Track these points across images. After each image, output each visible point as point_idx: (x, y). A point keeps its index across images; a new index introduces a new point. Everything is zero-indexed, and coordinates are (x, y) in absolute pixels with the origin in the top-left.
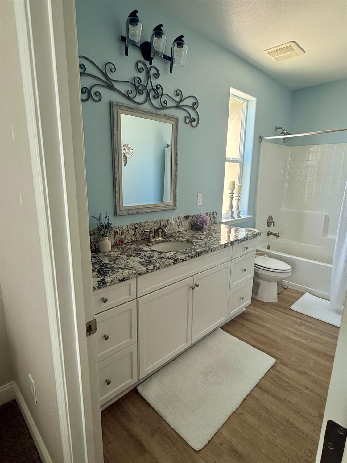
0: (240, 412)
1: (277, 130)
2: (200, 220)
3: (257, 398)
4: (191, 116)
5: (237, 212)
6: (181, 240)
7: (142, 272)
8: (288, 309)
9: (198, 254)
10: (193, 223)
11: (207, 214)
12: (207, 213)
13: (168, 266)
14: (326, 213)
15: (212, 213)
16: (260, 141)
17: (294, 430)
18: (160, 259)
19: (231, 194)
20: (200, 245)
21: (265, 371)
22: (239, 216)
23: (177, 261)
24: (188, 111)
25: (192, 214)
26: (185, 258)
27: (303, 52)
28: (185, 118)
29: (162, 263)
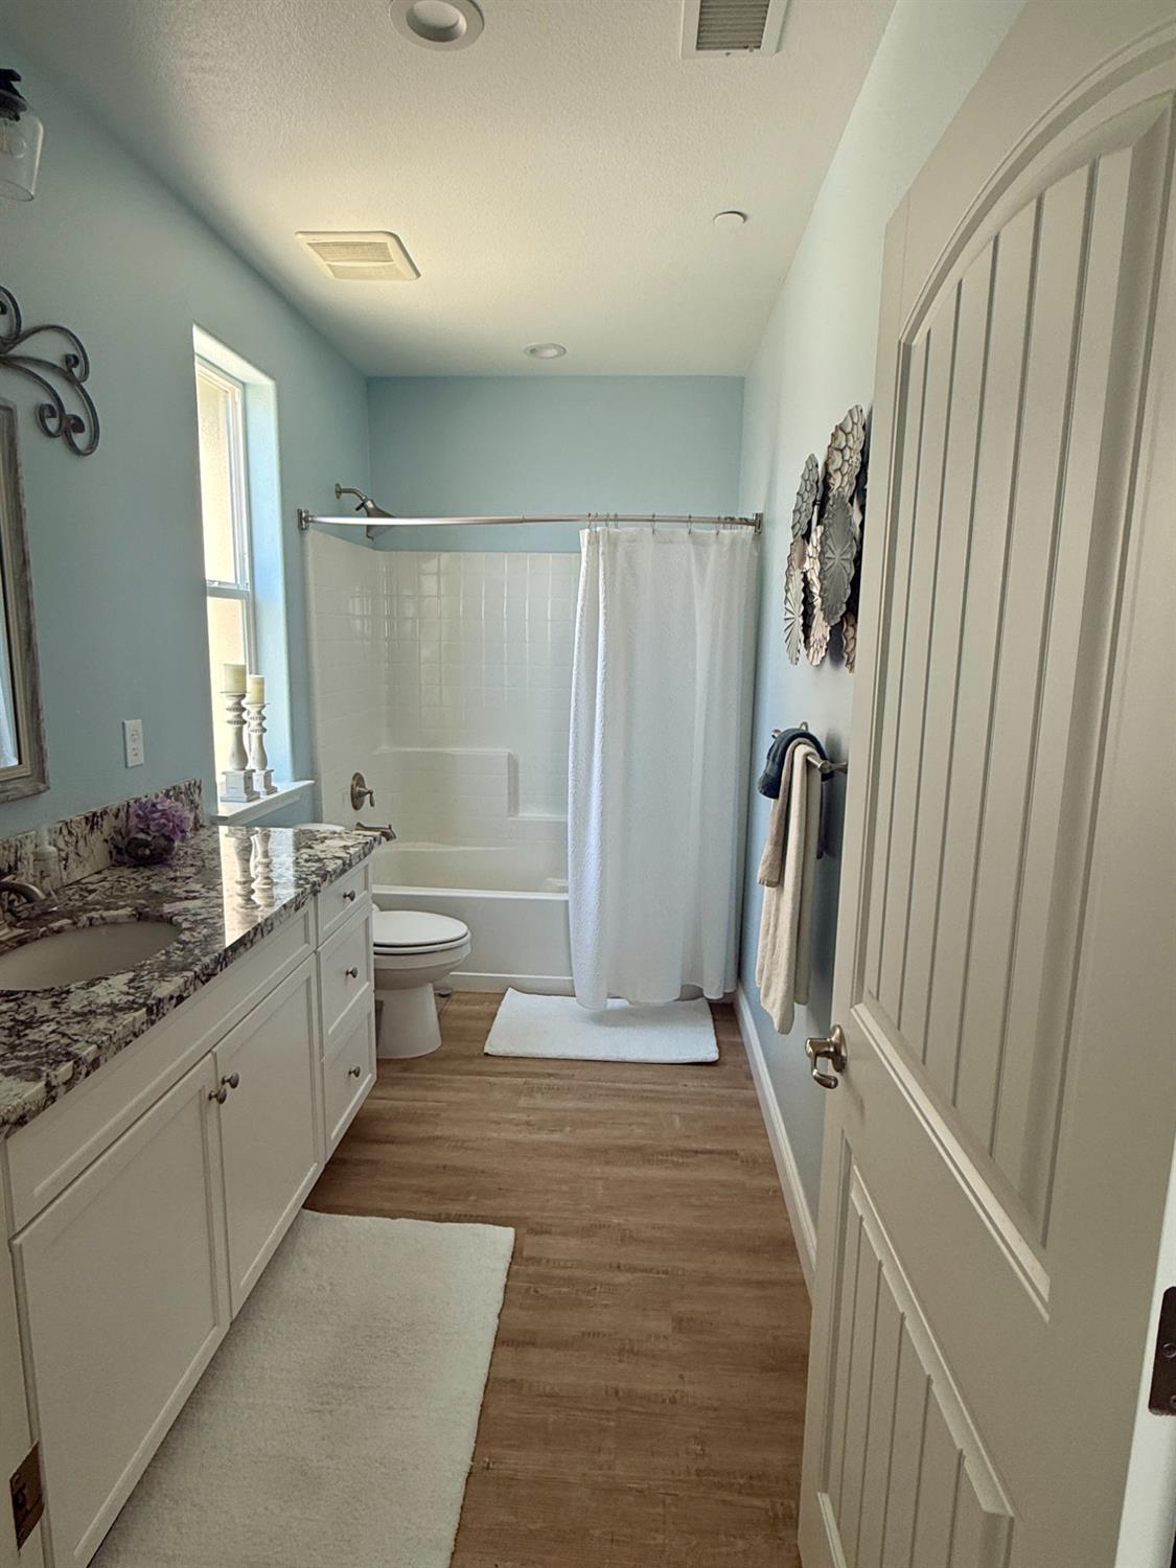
0: (487, 1460)
1: (343, 494)
2: (158, 824)
3: (513, 1381)
4: (66, 408)
5: (263, 772)
6: (108, 920)
7: (28, 1107)
8: (479, 1056)
9: (224, 959)
10: (120, 838)
11: (167, 795)
12: (168, 791)
13: (131, 1041)
14: (508, 750)
15: (183, 790)
16: (302, 530)
17: (640, 1409)
18: (79, 1022)
19: (237, 713)
20: (210, 921)
21: (500, 1279)
22: (270, 790)
23: (157, 1008)
24: (49, 387)
25: (114, 803)
26: (186, 989)
27: (415, 276)
28: (42, 413)
29: (104, 1038)
